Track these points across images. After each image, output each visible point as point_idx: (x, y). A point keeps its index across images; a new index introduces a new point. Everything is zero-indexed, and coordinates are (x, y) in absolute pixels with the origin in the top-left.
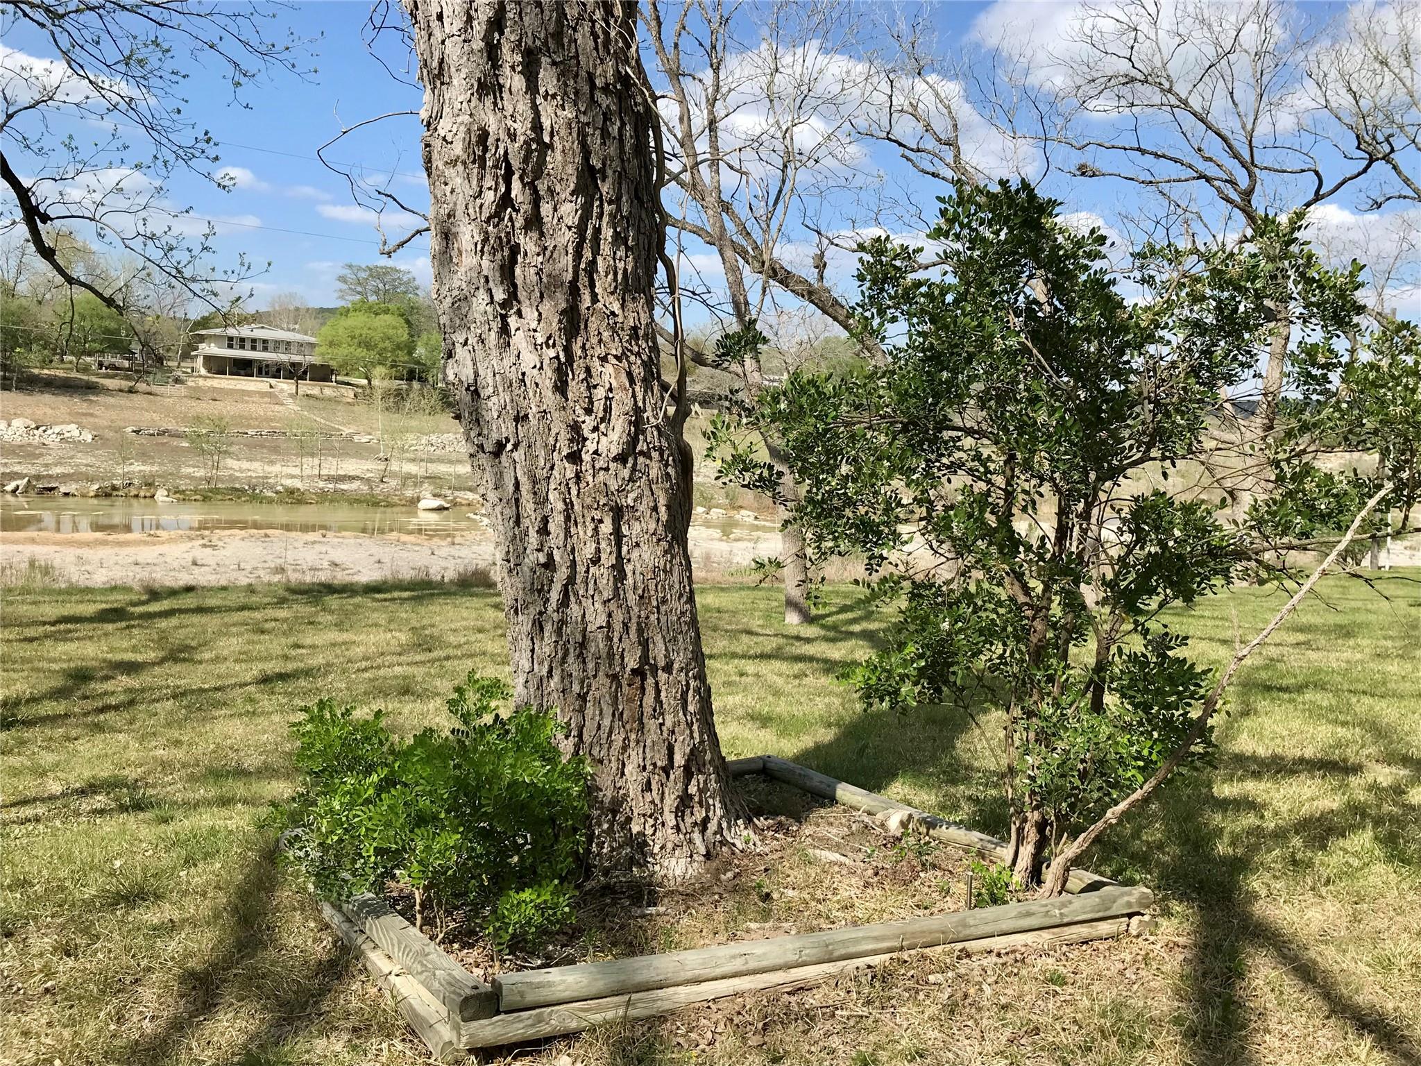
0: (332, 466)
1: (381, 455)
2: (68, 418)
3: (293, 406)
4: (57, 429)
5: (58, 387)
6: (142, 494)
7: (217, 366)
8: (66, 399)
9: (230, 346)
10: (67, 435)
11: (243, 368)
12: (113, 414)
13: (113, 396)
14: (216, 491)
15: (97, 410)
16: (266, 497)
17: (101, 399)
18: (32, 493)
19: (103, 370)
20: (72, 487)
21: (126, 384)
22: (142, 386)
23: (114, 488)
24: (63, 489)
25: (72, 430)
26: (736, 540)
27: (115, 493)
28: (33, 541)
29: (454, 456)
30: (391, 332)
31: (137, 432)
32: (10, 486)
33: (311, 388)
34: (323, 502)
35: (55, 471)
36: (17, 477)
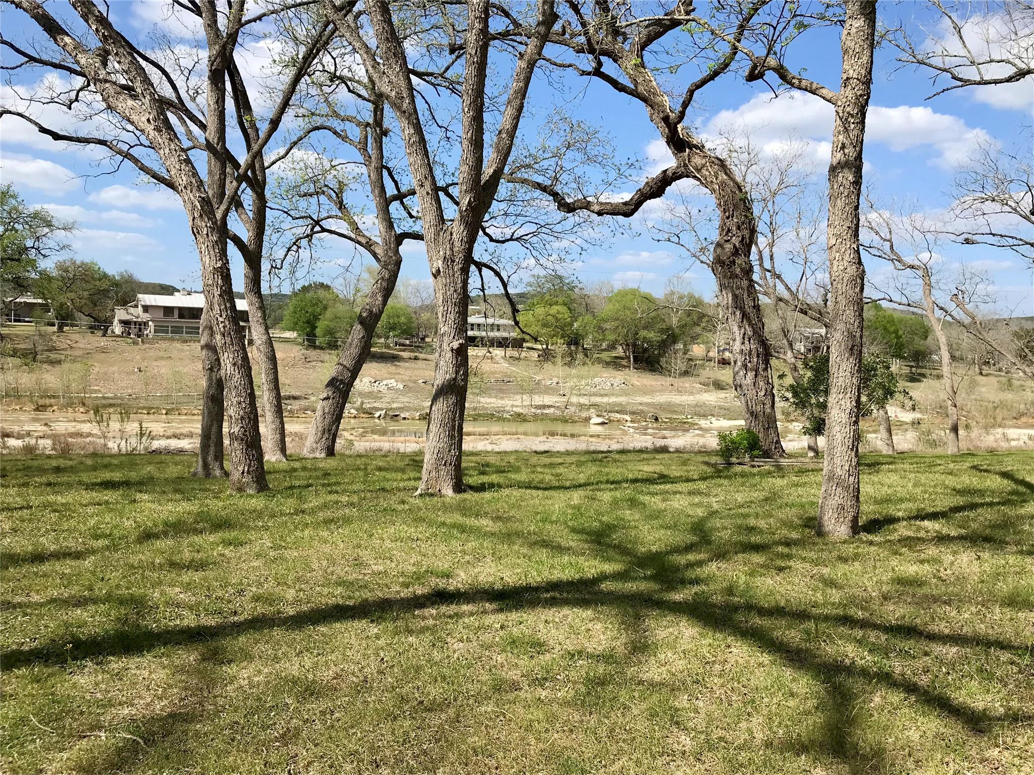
0: (538, 400)
1: (561, 392)
2: (388, 376)
3: (504, 365)
4: (385, 382)
5: (378, 358)
10: (390, 386)
12: (408, 373)
13: (407, 362)
14: (479, 415)
15: (401, 371)
16: (506, 418)
17: (402, 364)
18: (388, 418)
19: (398, 347)
20: (406, 415)
21: (412, 355)
22: (422, 356)
24: (402, 415)
25: (392, 383)
26: (790, 441)
29: (602, 392)
30: (560, 316)
31: (425, 383)
32: (377, 415)
33: (510, 352)
34: (537, 421)
35: (394, 405)
36: (377, 409)
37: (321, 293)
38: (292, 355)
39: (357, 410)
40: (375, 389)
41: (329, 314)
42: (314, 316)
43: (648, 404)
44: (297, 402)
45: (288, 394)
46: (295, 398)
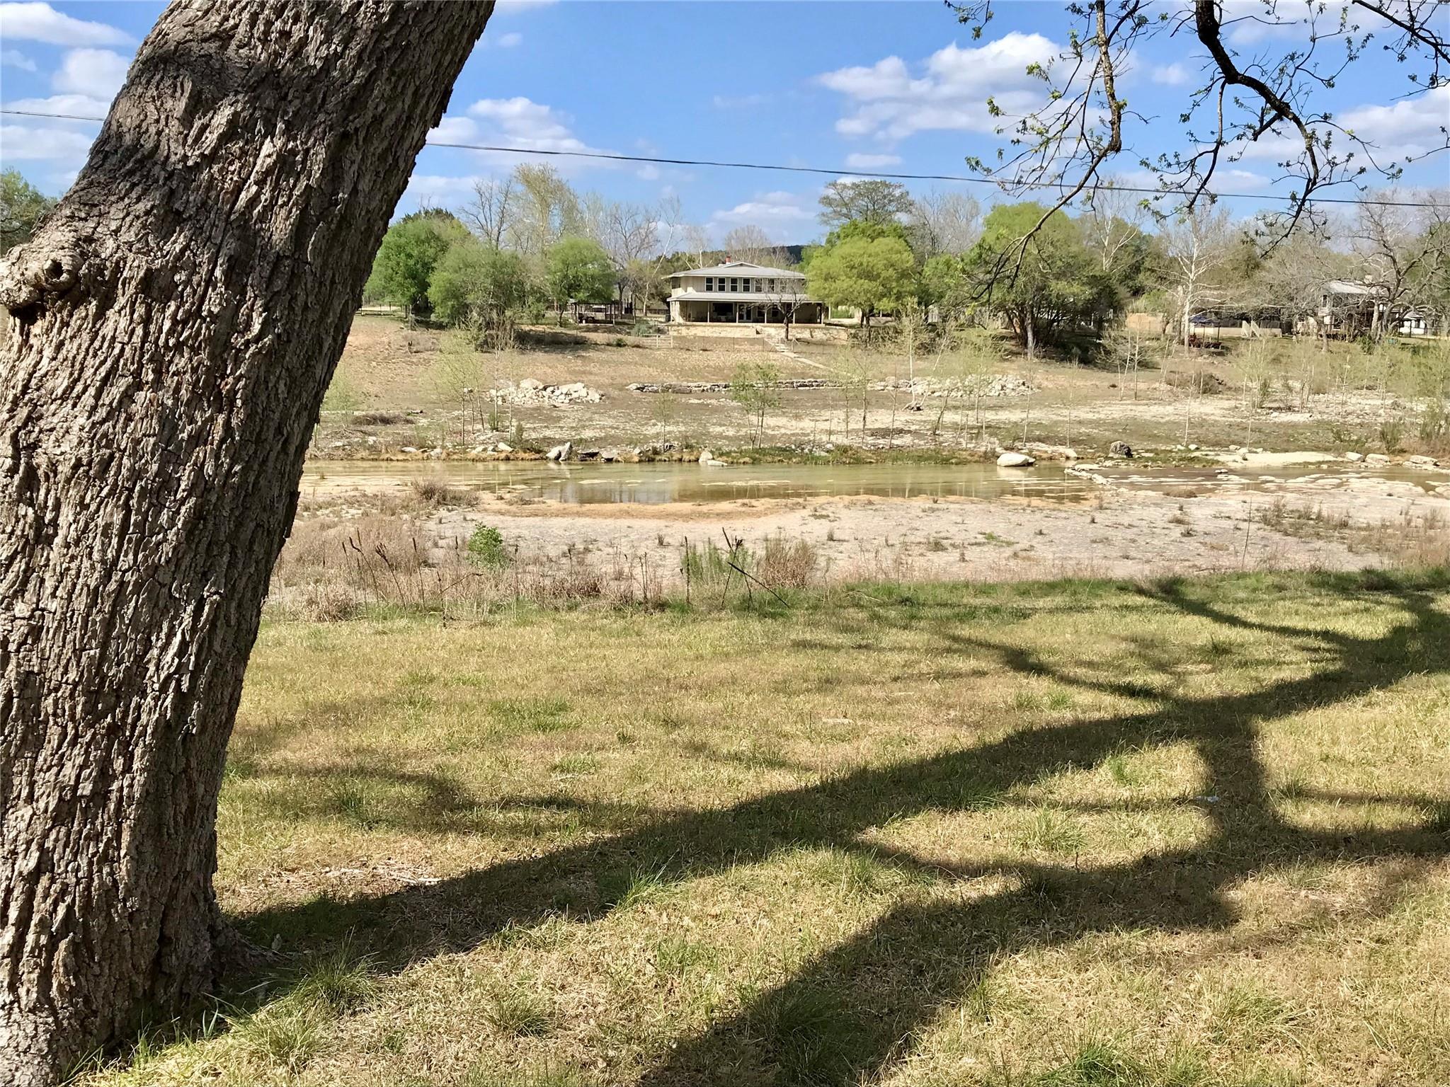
0: (881, 419)
1: (913, 403)
2: (569, 377)
3: (788, 353)
4: (564, 389)
6: (686, 457)
7: (696, 312)
8: (560, 356)
9: (709, 289)
10: (575, 395)
11: (723, 312)
12: (606, 370)
13: (603, 351)
14: (761, 451)
15: (591, 367)
16: (818, 458)
17: (591, 354)
18: (576, 460)
19: (584, 324)
20: (613, 453)
21: (613, 337)
22: (630, 339)
23: (656, 452)
24: (605, 455)
25: (579, 389)
27: (658, 458)
28: (628, 514)
29: (990, 401)
30: (895, 257)
31: (641, 389)
32: (553, 453)
33: (800, 331)
34: (884, 461)
35: (587, 434)
36: (551, 442)
37: (437, 225)
38: (385, 340)
39: (511, 443)
40: (546, 403)
41: (450, 259)
42: (424, 265)
43: (1097, 423)
44: (390, 429)
45: (372, 412)
46: (385, 421)
